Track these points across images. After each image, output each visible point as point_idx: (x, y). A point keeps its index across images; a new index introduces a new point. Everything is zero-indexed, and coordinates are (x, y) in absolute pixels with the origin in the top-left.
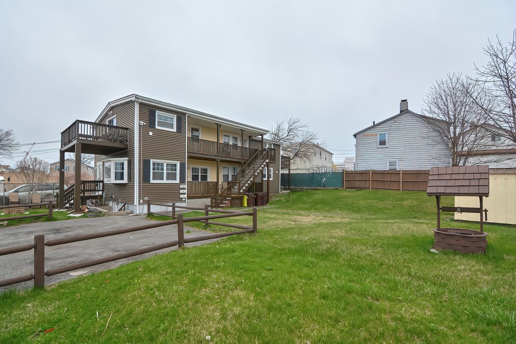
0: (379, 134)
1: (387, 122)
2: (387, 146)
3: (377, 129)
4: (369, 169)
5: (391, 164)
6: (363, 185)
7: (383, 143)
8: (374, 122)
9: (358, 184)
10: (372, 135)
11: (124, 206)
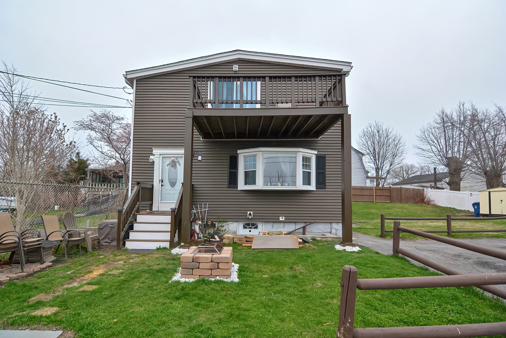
11: (304, 228)
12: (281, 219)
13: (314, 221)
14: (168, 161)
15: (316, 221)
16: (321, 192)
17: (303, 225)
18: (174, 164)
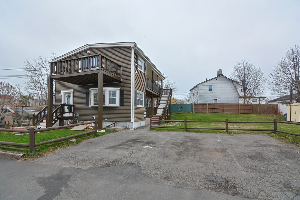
0: (210, 85)
1: (213, 80)
2: (213, 91)
3: (208, 82)
4: (207, 102)
5: (215, 100)
6: (203, 111)
7: (211, 90)
8: (206, 79)
9: (201, 110)
10: (206, 85)
11: (114, 124)
12: (105, 120)
13: (117, 121)
14: (67, 95)
15: (119, 121)
16: (122, 107)
17: (114, 123)
18: (69, 96)
